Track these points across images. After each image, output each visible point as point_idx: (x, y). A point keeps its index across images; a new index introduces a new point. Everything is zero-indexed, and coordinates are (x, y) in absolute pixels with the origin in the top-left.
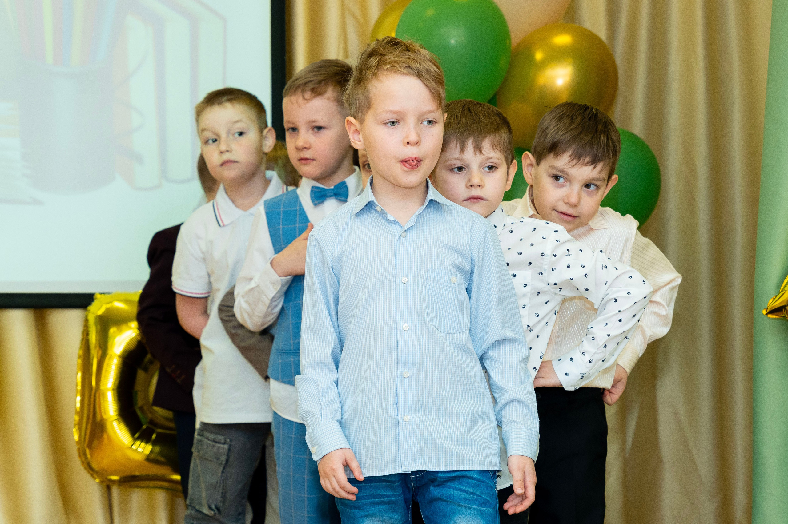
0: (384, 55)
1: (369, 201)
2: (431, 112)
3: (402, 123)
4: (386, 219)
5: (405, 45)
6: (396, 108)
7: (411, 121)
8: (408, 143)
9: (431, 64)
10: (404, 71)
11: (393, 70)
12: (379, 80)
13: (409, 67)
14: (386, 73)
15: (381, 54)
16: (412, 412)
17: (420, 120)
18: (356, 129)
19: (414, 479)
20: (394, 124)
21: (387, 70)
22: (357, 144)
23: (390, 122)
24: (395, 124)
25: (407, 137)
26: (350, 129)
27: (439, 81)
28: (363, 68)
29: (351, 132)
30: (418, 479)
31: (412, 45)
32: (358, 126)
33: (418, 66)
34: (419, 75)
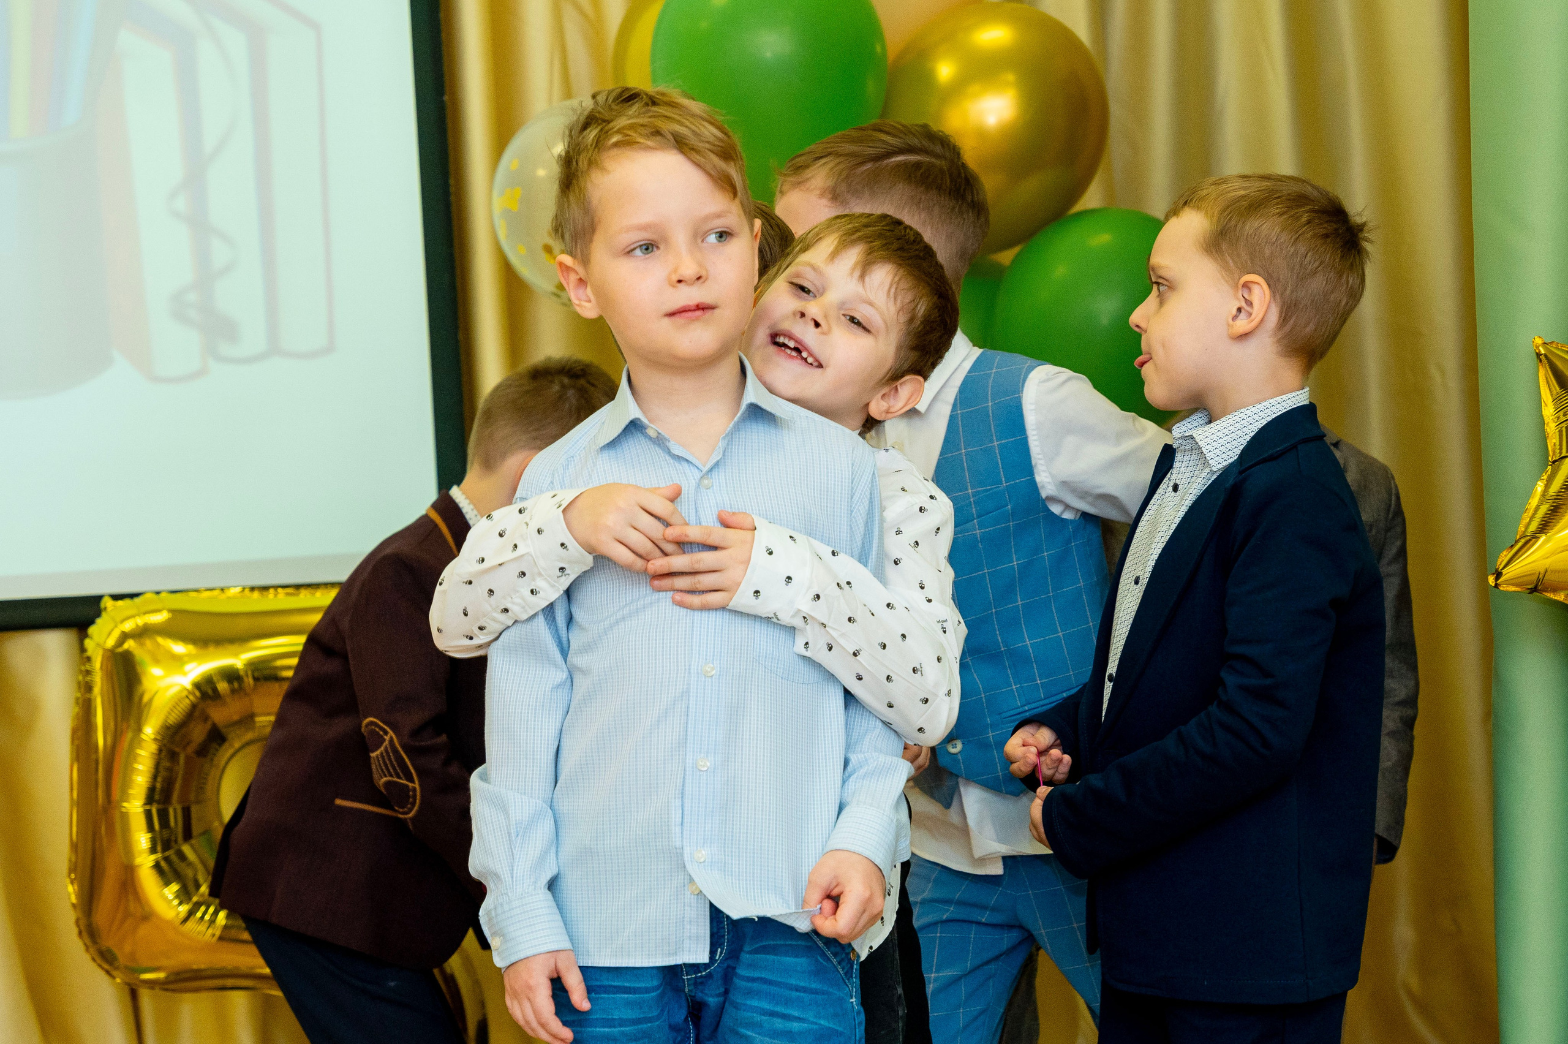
0: (609, 122)
1: (631, 419)
2: (718, 216)
3: (662, 247)
4: (669, 452)
5: (647, 95)
6: (645, 218)
7: (680, 238)
8: (680, 281)
9: (707, 124)
10: (649, 143)
11: (627, 144)
12: (604, 169)
13: (657, 133)
14: (615, 151)
15: (604, 121)
16: (711, 843)
17: (698, 235)
18: (578, 277)
19: (690, 982)
20: (649, 251)
21: (616, 145)
22: (585, 307)
23: (641, 246)
24: (650, 249)
25: (675, 270)
26: (567, 279)
27: (727, 153)
28: (571, 153)
29: (571, 286)
30: (699, 981)
31: (663, 94)
32: (581, 270)
33: (677, 128)
34: (681, 144)
